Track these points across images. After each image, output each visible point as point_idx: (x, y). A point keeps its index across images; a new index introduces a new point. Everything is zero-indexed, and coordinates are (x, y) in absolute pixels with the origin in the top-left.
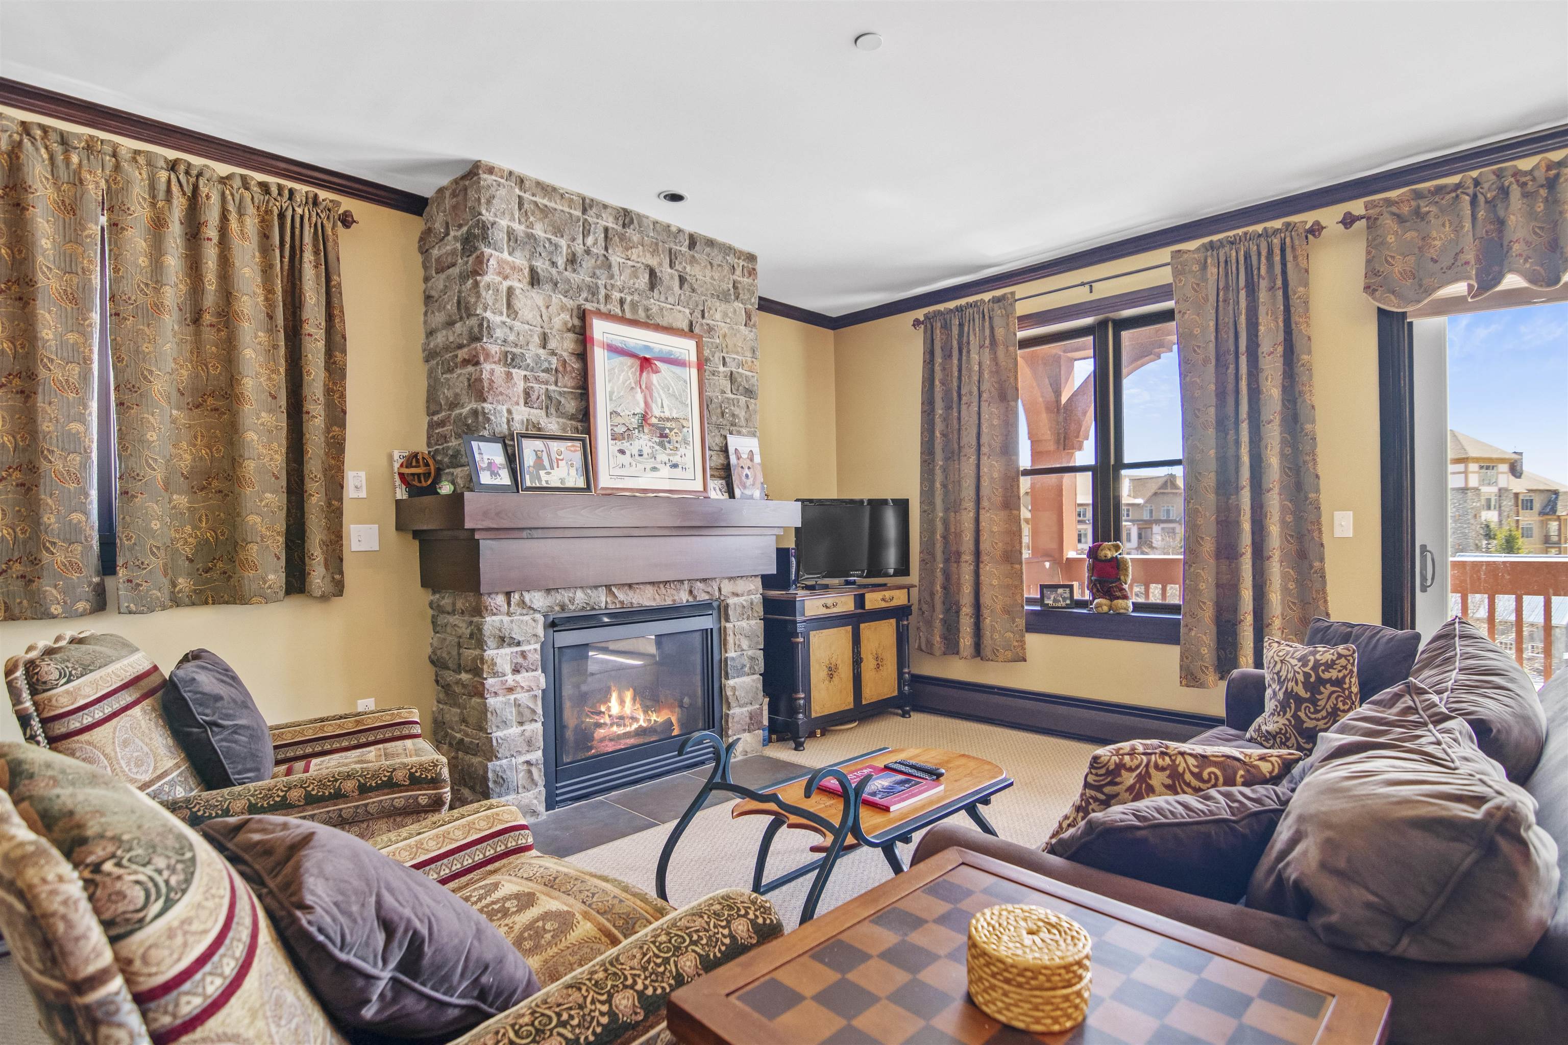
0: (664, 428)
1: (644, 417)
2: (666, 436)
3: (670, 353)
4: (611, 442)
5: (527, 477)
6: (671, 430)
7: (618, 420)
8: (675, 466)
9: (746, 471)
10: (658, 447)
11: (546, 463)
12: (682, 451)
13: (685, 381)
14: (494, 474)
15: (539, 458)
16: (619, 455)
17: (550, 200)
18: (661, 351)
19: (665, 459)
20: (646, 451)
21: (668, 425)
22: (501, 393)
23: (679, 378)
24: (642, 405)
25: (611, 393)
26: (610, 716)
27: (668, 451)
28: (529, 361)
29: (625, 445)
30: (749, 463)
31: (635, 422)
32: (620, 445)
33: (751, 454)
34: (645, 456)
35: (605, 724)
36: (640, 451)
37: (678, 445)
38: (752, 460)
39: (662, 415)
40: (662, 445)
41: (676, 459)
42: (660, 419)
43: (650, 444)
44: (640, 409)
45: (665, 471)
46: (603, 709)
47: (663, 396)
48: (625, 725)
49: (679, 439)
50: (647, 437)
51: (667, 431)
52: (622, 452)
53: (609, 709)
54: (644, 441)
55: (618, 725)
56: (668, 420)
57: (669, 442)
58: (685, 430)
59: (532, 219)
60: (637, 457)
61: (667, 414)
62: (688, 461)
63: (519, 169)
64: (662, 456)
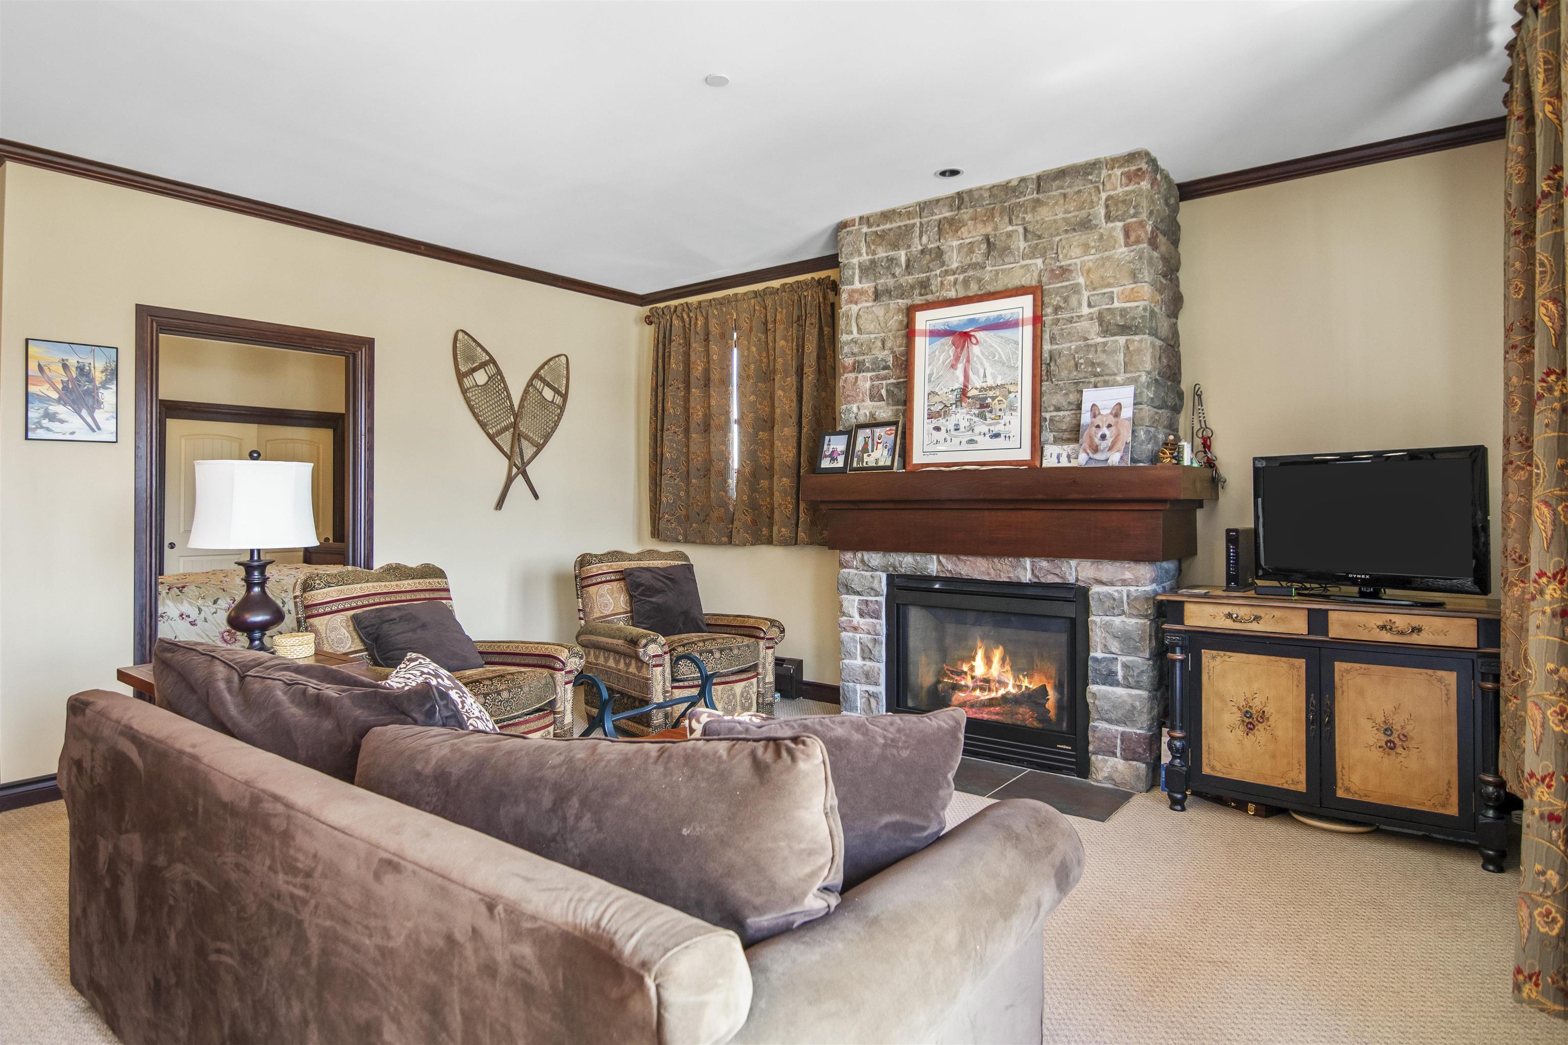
0: (986, 398)
1: (964, 392)
2: (988, 406)
3: (999, 317)
4: (926, 421)
5: (855, 459)
6: (993, 398)
7: (937, 399)
8: (997, 435)
9: (1105, 430)
10: (976, 419)
11: (870, 448)
12: (1006, 418)
13: (1016, 343)
14: (833, 459)
15: (866, 444)
16: (934, 432)
17: (891, 222)
18: (988, 319)
19: (984, 429)
20: (963, 424)
21: (991, 393)
22: (848, 396)
23: (1008, 341)
24: (962, 379)
25: (930, 375)
26: (973, 678)
27: (989, 421)
28: (867, 365)
29: (941, 422)
30: (1112, 420)
31: (952, 397)
32: (935, 423)
33: (1117, 411)
34: (962, 429)
35: (967, 686)
36: (957, 425)
37: (1001, 414)
38: (1116, 415)
39: (984, 385)
40: (982, 416)
41: (996, 429)
42: (982, 389)
43: (969, 417)
44: (958, 385)
45: (985, 442)
46: (965, 668)
47: (987, 365)
48: (990, 690)
49: (1003, 406)
50: (964, 410)
51: (989, 400)
52: (938, 429)
53: (972, 669)
54: (962, 416)
55: (982, 689)
56: (991, 388)
57: (991, 412)
58: (1012, 395)
59: (873, 247)
60: (953, 432)
61: (990, 382)
62: (1014, 429)
63: (865, 212)
64: (981, 427)
